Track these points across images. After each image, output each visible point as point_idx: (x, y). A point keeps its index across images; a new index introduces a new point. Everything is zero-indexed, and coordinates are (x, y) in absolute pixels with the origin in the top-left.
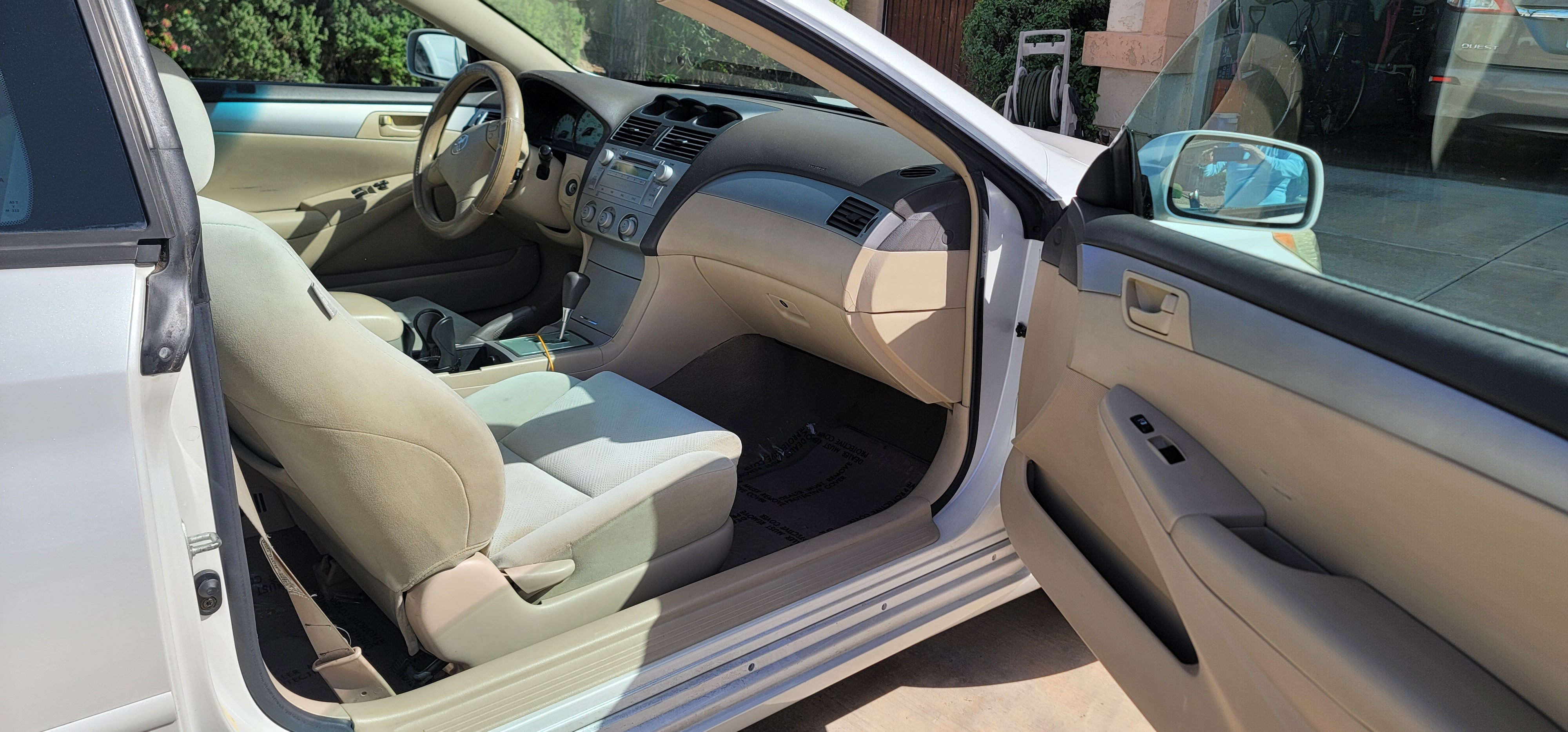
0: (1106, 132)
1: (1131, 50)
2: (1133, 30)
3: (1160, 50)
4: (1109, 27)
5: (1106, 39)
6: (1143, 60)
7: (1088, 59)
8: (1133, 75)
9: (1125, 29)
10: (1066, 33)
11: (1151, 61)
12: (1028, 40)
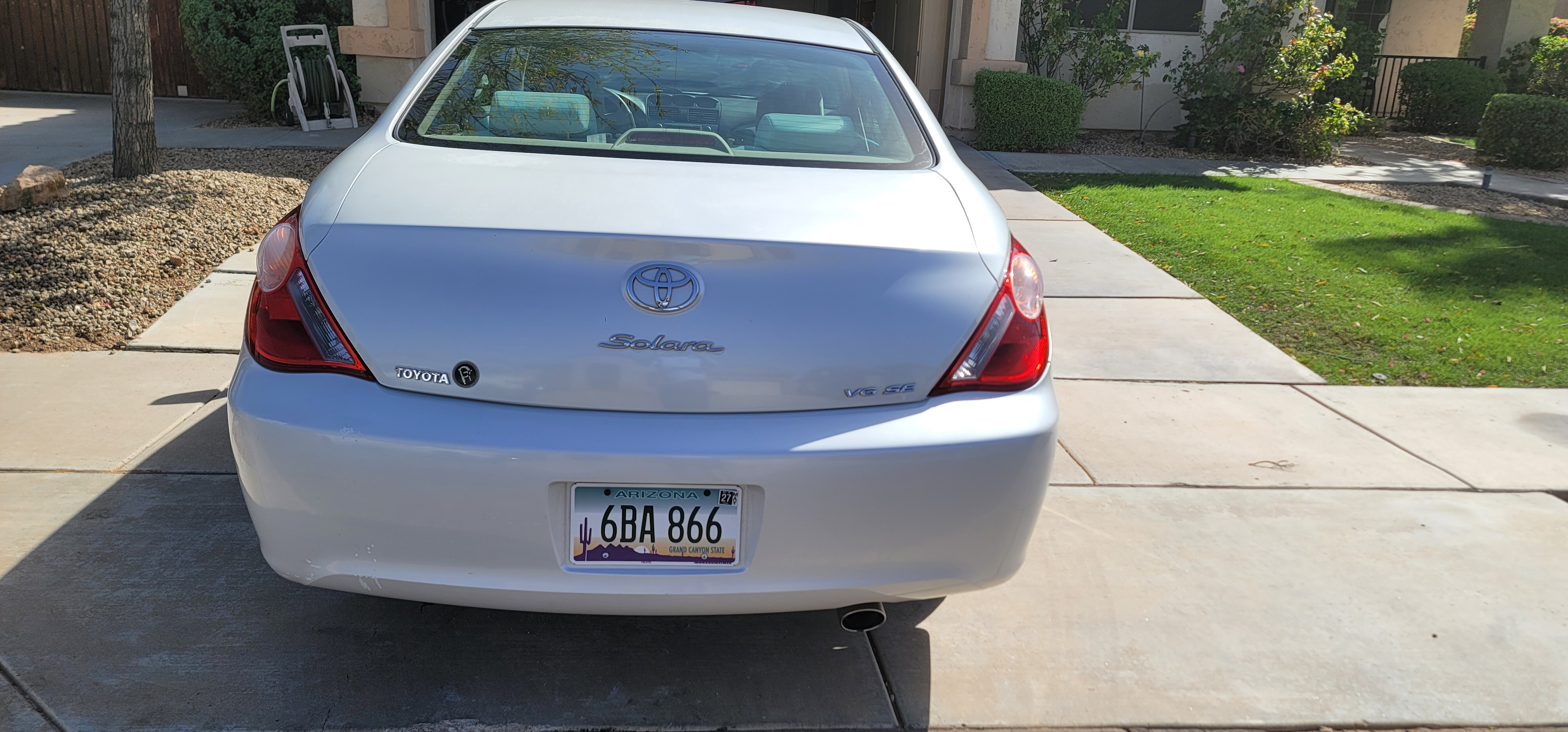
0: (371, 106)
1: (386, 41)
2: (379, 25)
3: (412, 41)
4: (355, 23)
5: (360, 33)
6: (398, 48)
7: (344, 50)
8: (386, 60)
9: (370, 24)
10: (323, 27)
11: (405, 49)
12: (289, 33)
